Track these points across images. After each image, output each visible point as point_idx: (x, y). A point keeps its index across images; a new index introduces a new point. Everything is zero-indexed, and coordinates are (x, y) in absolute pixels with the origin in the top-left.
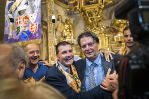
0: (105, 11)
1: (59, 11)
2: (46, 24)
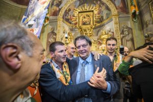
2: (56, 34)
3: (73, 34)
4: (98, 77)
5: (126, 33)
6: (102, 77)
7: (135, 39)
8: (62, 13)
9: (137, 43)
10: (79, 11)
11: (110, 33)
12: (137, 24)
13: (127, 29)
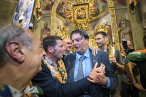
0: (90, 24)
1: (59, 22)
2: (49, 30)
3: (68, 29)
4: (98, 72)
6: (102, 72)
7: (133, 32)
8: (55, 7)
9: (135, 36)
10: (74, 4)
11: (107, 27)
12: (135, 16)
13: (124, 22)
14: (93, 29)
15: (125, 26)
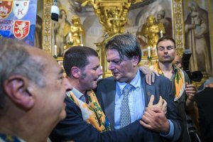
1: (62, 4)
2: (40, 21)
3: (82, 20)
4: (156, 112)
5: (196, 21)
6: (161, 111)
7: (212, 34)
13: (197, 14)
14: (136, 23)
15: (197, 22)
